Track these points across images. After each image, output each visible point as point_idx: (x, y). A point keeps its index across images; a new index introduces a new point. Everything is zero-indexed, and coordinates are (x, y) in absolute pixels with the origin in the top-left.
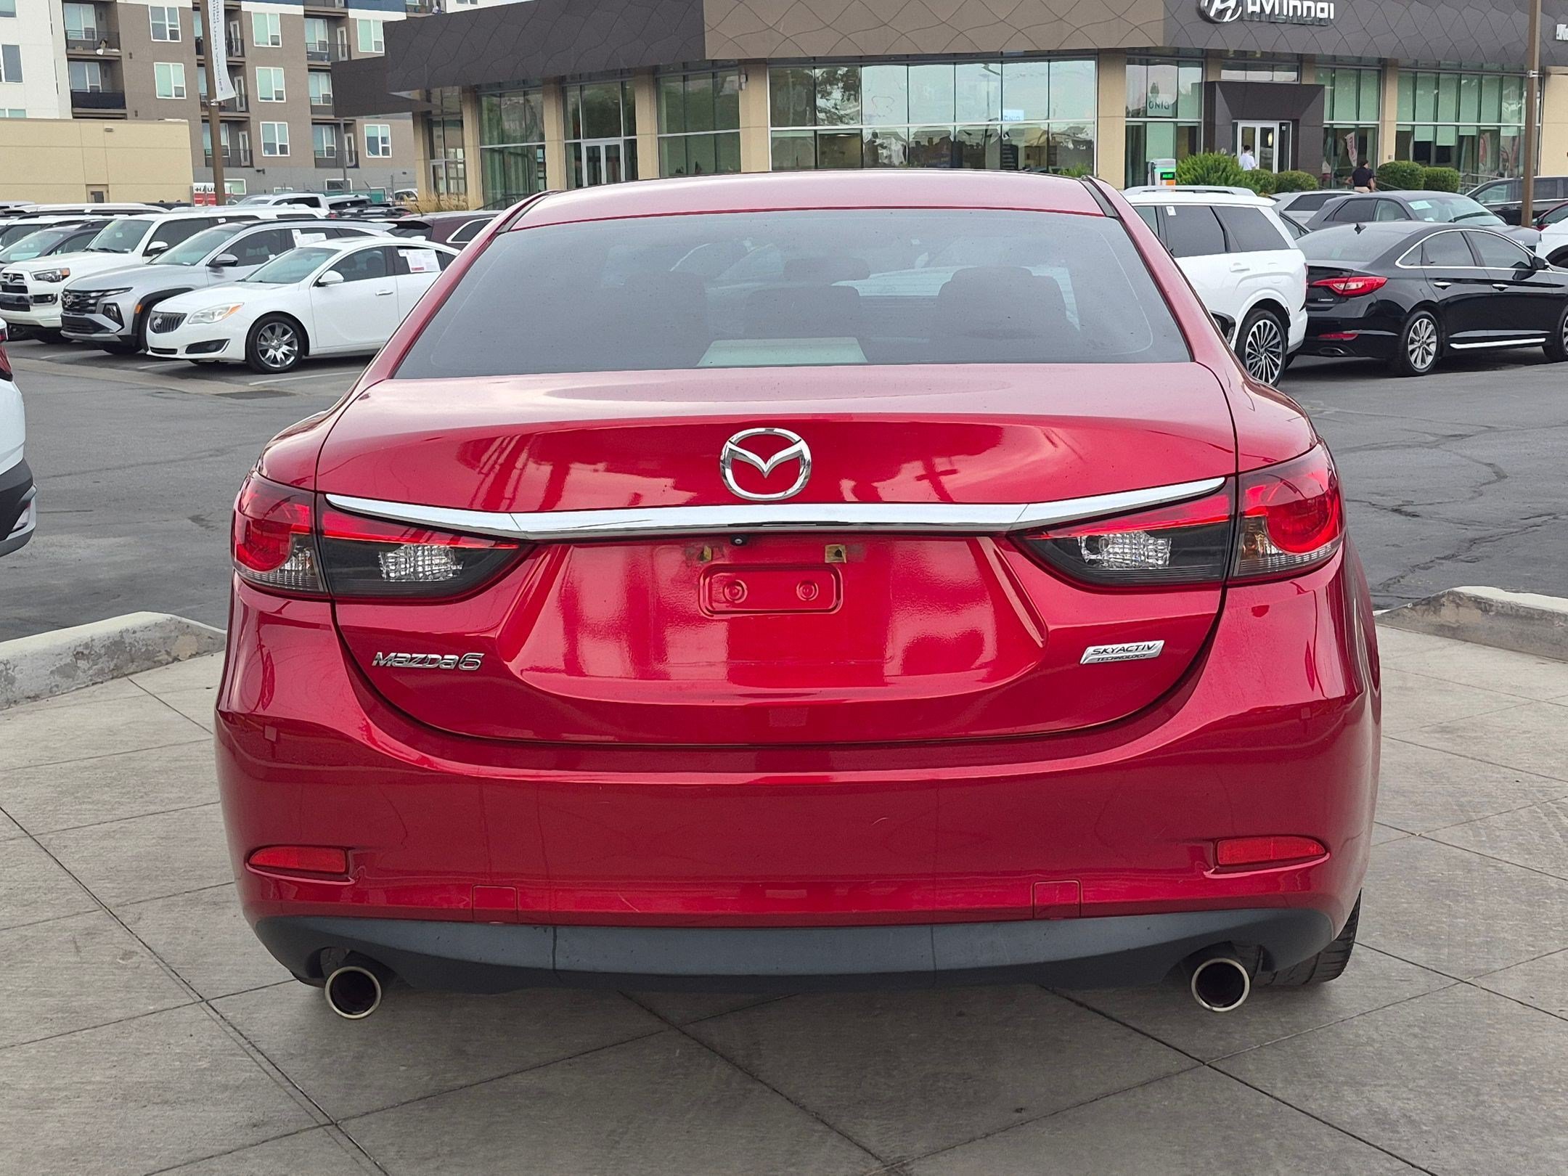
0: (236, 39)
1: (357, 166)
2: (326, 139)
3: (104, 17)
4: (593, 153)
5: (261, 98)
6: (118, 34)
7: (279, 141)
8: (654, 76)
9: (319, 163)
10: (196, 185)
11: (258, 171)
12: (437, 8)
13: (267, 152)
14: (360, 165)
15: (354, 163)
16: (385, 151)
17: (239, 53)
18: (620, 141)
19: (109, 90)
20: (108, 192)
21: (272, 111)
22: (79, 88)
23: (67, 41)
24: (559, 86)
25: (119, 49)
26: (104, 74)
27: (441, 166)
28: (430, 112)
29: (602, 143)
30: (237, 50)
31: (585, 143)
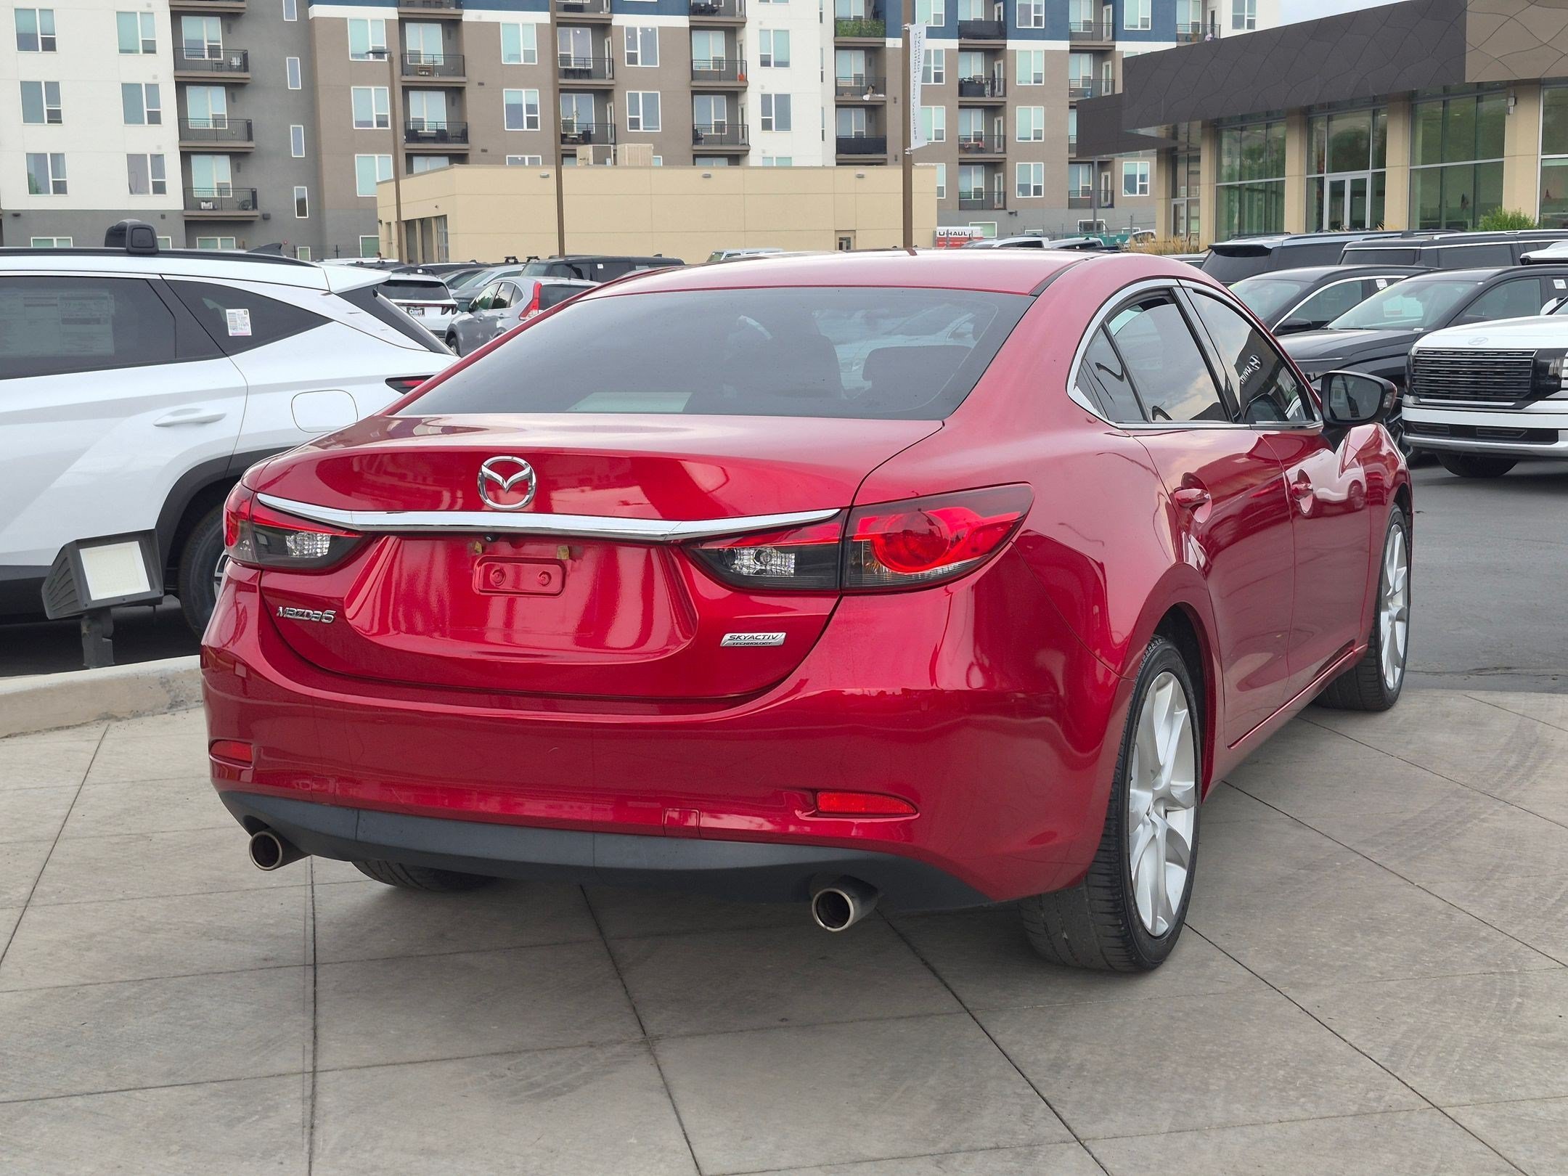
0: (999, 79)
1: (1112, 206)
2: (1083, 178)
3: (873, 63)
4: (1337, 189)
5: (1019, 139)
6: (885, 78)
7: (1034, 182)
8: (1409, 102)
9: (1073, 204)
10: (942, 229)
11: (1011, 213)
12: (1210, 35)
13: (1021, 193)
14: (1115, 205)
15: (1109, 202)
16: (1143, 189)
17: (1001, 93)
18: (1367, 175)
19: (873, 135)
20: (855, 237)
21: (1030, 153)
22: (845, 134)
23: (836, 87)
24: (1306, 117)
25: (885, 94)
26: (869, 119)
27: (1183, 205)
28: (1175, 149)
29: (1348, 177)
30: (999, 90)
31: (1329, 178)
